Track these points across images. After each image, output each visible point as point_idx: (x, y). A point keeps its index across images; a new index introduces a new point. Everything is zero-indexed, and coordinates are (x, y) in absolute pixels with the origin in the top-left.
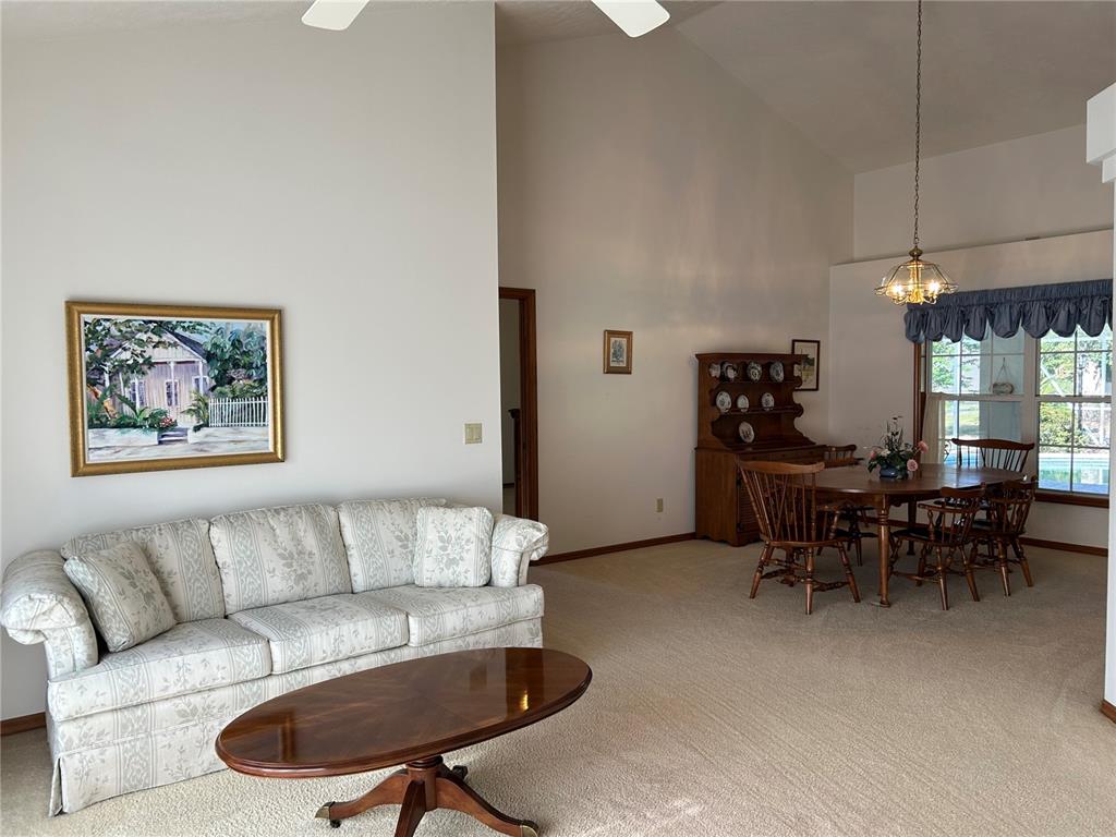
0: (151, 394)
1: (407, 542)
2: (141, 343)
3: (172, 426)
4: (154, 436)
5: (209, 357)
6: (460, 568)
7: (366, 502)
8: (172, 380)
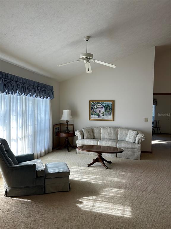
0: (98, 111)
1: (126, 134)
2: (97, 105)
3: (100, 115)
4: (98, 116)
5: (104, 107)
6: (131, 139)
7: (122, 128)
8: (100, 110)
